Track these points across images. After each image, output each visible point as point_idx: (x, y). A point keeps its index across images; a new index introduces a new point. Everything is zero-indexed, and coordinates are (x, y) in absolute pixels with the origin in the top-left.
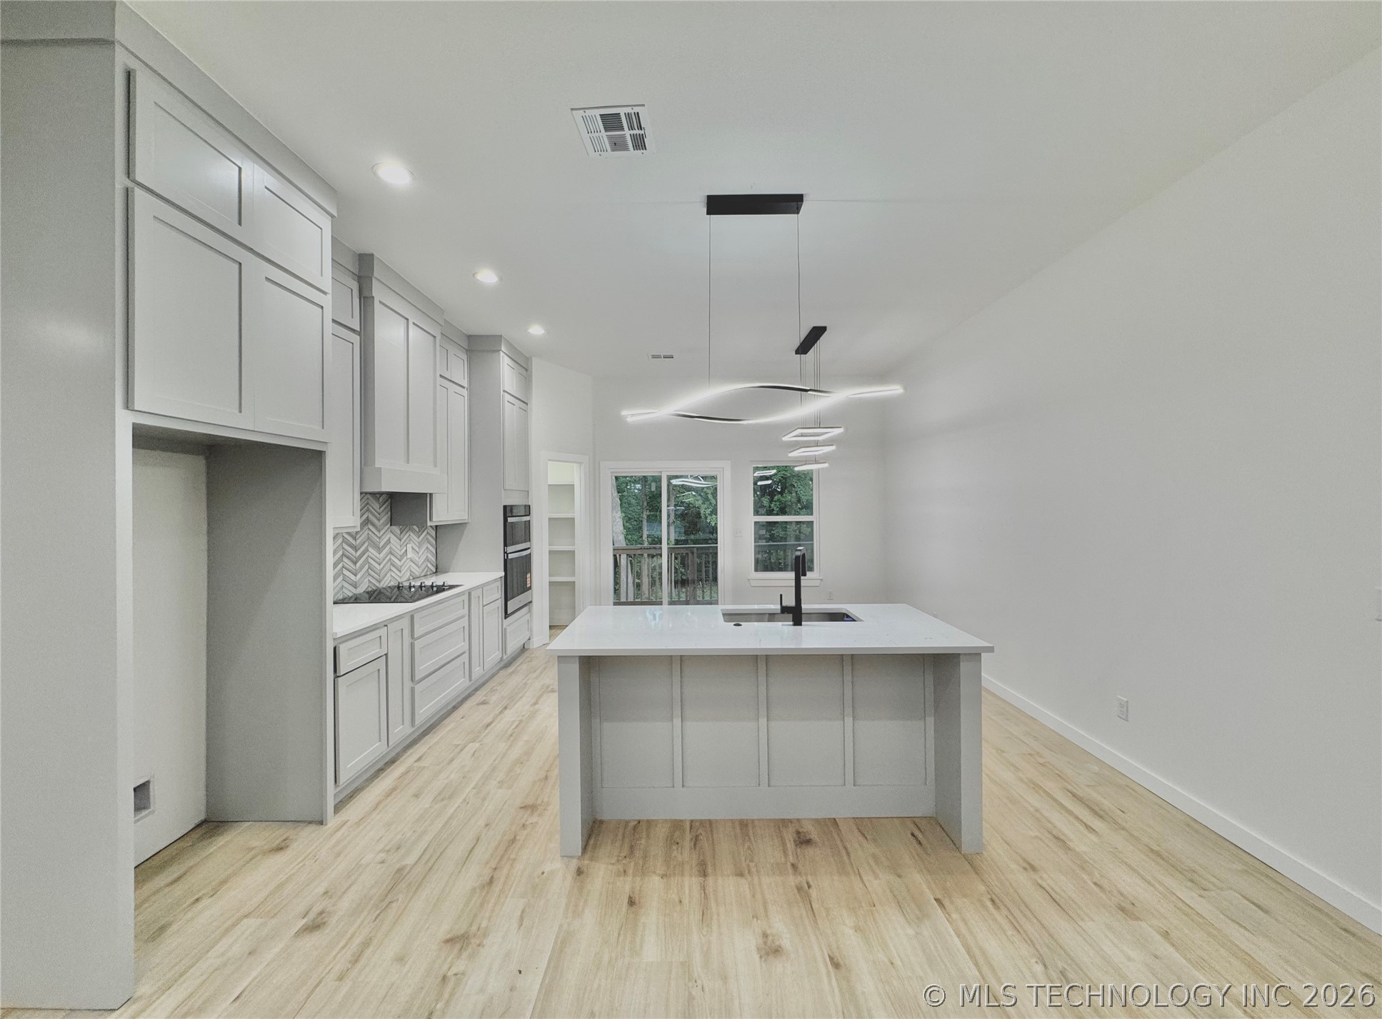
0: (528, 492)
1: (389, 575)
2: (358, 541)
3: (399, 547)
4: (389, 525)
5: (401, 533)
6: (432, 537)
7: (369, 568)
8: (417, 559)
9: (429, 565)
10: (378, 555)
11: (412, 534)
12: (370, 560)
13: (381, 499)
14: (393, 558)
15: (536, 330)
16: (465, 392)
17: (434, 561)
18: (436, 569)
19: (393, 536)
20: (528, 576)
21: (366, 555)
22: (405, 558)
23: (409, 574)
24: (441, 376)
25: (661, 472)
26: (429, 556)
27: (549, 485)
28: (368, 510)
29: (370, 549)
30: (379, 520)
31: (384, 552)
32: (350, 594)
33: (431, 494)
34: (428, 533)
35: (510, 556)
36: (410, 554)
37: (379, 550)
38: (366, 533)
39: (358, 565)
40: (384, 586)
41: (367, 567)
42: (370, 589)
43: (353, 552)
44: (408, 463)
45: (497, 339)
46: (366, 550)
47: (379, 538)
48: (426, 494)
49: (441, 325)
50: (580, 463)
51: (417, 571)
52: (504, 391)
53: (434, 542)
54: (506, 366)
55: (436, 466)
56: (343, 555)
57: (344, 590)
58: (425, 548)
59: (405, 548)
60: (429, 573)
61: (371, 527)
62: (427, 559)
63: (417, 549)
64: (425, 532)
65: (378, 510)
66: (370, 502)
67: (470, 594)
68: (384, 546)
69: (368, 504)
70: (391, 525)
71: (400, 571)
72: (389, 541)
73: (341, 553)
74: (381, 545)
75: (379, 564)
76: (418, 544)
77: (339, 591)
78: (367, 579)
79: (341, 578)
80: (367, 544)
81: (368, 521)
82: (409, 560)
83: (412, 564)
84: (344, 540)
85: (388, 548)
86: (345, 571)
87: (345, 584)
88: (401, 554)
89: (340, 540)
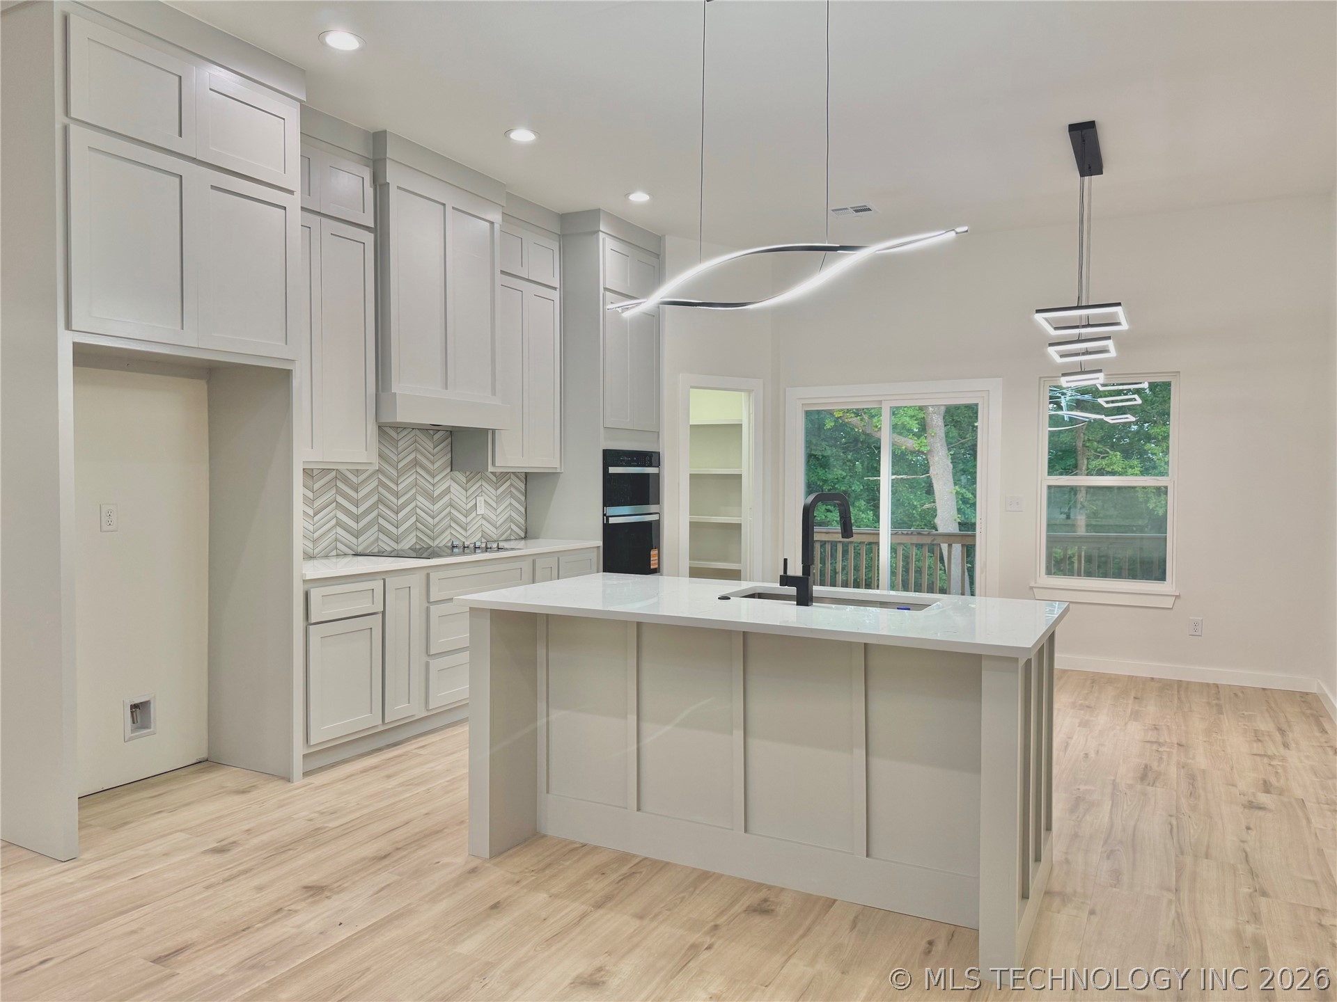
0: (658, 433)
1: (447, 532)
2: (400, 487)
3: (464, 500)
4: (449, 469)
5: (468, 482)
6: (521, 492)
7: (417, 520)
8: (494, 517)
9: (514, 527)
10: (431, 507)
11: (484, 484)
12: (418, 511)
13: (436, 437)
14: (453, 511)
15: (639, 197)
16: (556, 295)
17: (523, 522)
18: (526, 533)
19: (454, 484)
20: (654, 552)
21: (413, 505)
22: (474, 514)
23: (480, 535)
24: (502, 272)
25: (880, 402)
26: (514, 514)
27: (692, 426)
28: (416, 449)
29: (419, 498)
30: (433, 463)
31: (441, 503)
32: (389, 549)
33: (494, 431)
34: (511, 485)
35: (612, 520)
36: (481, 510)
37: (434, 500)
38: (414, 476)
39: (401, 515)
40: (441, 545)
41: (414, 519)
42: (418, 547)
43: (394, 500)
44: (447, 389)
45: (593, 215)
46: (413, 499)
47: (433, 485)
48: (487, 430)
49: (503, 206)
50: (749, 391)
51: (492, 532)
52: (606, 289)
53: (523, 498)
54: (608, 252)
55: (494, 393)
56: (380, 500)
57: (380, 543)
58: (507, 503)
59: (474, 502)
60: (512, 538)
61: (419, 470)
62: (510, 519)
63: (494, 505)
64: (508, 483)
65: (431, 450)
66: (418, 439)
67: (534, 561)
68: (441, 496)
69: (416, 441)
70: (451, 470)
71: (466, 530)
72: (448, 491)
73: (375, 498)
74: (436, 494)
75: (433, 518)
76: (495, 498)
77: (372, 543)
78: (414, 533)
79: (376, 528)
80: (414, 491)
81: (416, 463)
82: (481, 516)
83: (485, 522)
84: (381, 483)
85: (446, 498)
86: (381, 521)
87: (382, 536)
88: (468, 508)
89: (376, 483)
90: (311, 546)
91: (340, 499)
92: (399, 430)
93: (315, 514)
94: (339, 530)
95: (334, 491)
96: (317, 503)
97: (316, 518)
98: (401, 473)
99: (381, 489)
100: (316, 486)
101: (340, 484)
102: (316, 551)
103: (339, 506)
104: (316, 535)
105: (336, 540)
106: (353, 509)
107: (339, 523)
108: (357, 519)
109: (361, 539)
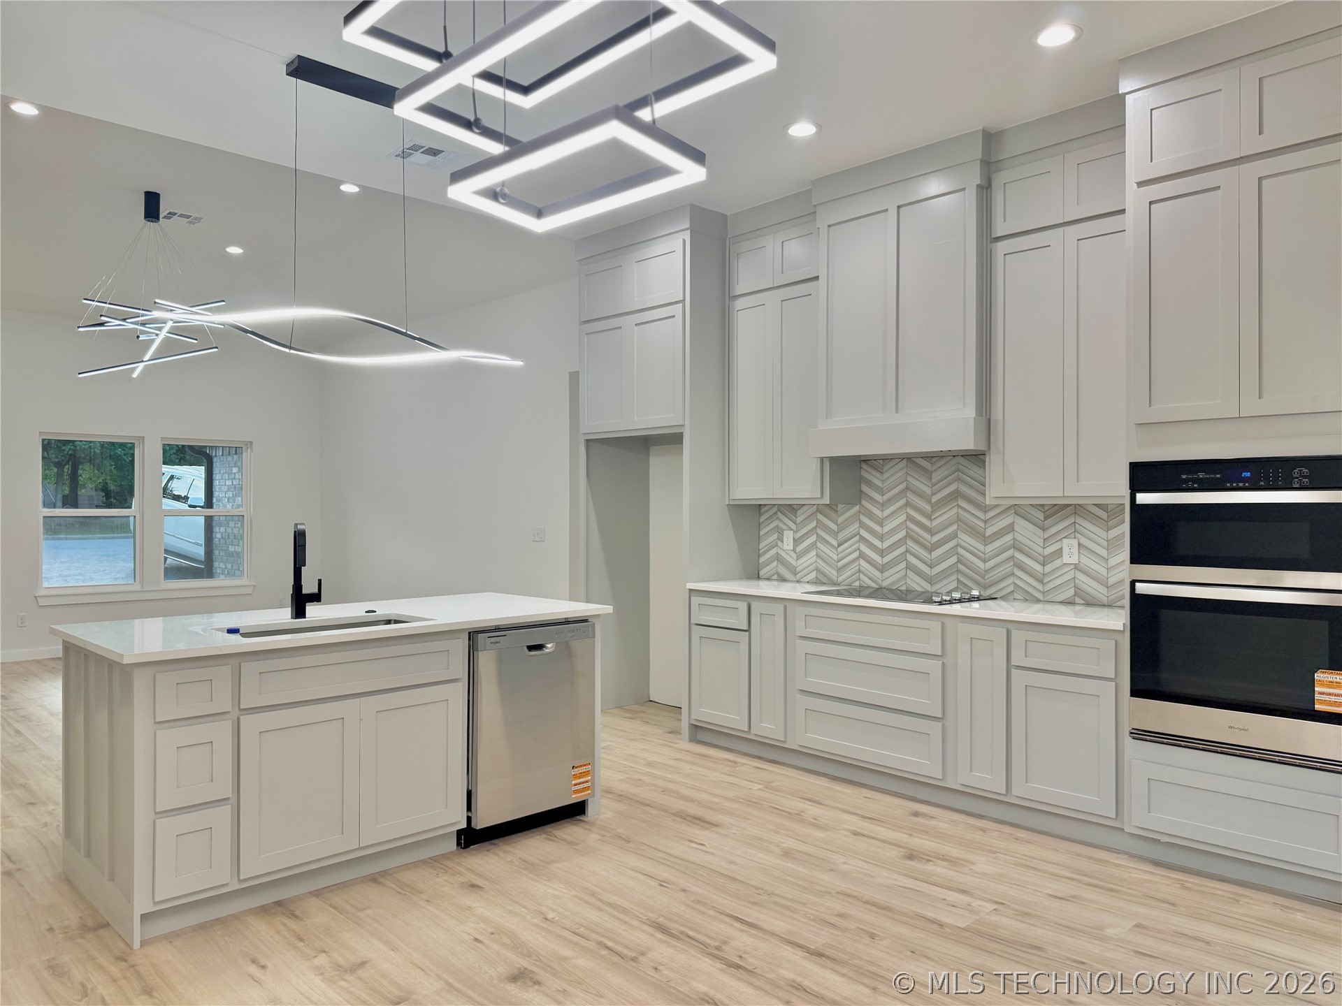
1: (1010, 581)
2: (935, 523)
3: (1041, 542)
5: (1046, 518)
7: (959, 561)
8: (1104, 572)
10: (981, 547)
11: (1079, 520)
12: (960, 551)
19: (1021, 521)
21: (955, 543)
22: (1059, 562)
23: (1072, 592)
28: (959, 479)
29: (962, 535)
30: (984, 494)
31: (997, 544)
32: (920, 589)
35: (1141, 588)
36: (1073, 557)
37: (986, 540)
38: (954, 511)
39: (933, 554)
41: (954, 560)
43: (928, 536)
46: (954, 536)
47: (985, 522)
56: (908, 536)
57: (908, 581)
59: (1059, 546)
61: (963, 503)
63: (1104, 553)
65: (981, 479)
66: (961, 467)
68: (998, 535)
69: (956, 470)
71: (1045, 583)
72: (1010, 528)
73: (902, 534)
74: (989, 532)
75: (985, 561)
76: (1105, 544)
77: (899, 580)
78: (954, 577)
79: (903, 565)
80: (954, 527)
81: (957, 495)
82: (1073, 566)
83: (1079, 575)
84: (909, 518)
85: (1008, 538)
86: (911, 558)
87: (910, 574)
88: (1046, 554)
89: (903, 518)
90: (836, 574)
91: (863, 533)
92: (934, 460)
93: (839, 545)
94: (862, 562)
95: (857, 525)
96: (841, 536)
97: (840, 549)
98: (936, 506)
99: (909, 524)
100: (840, 520)
101: (863, 518)
102: (841, 579)
103: (862, 539)
104: (841, 564)
105: (859, 571)
106: (877, 543)
107: (862, 556)
108: (882, 553)
109: (886, 574)
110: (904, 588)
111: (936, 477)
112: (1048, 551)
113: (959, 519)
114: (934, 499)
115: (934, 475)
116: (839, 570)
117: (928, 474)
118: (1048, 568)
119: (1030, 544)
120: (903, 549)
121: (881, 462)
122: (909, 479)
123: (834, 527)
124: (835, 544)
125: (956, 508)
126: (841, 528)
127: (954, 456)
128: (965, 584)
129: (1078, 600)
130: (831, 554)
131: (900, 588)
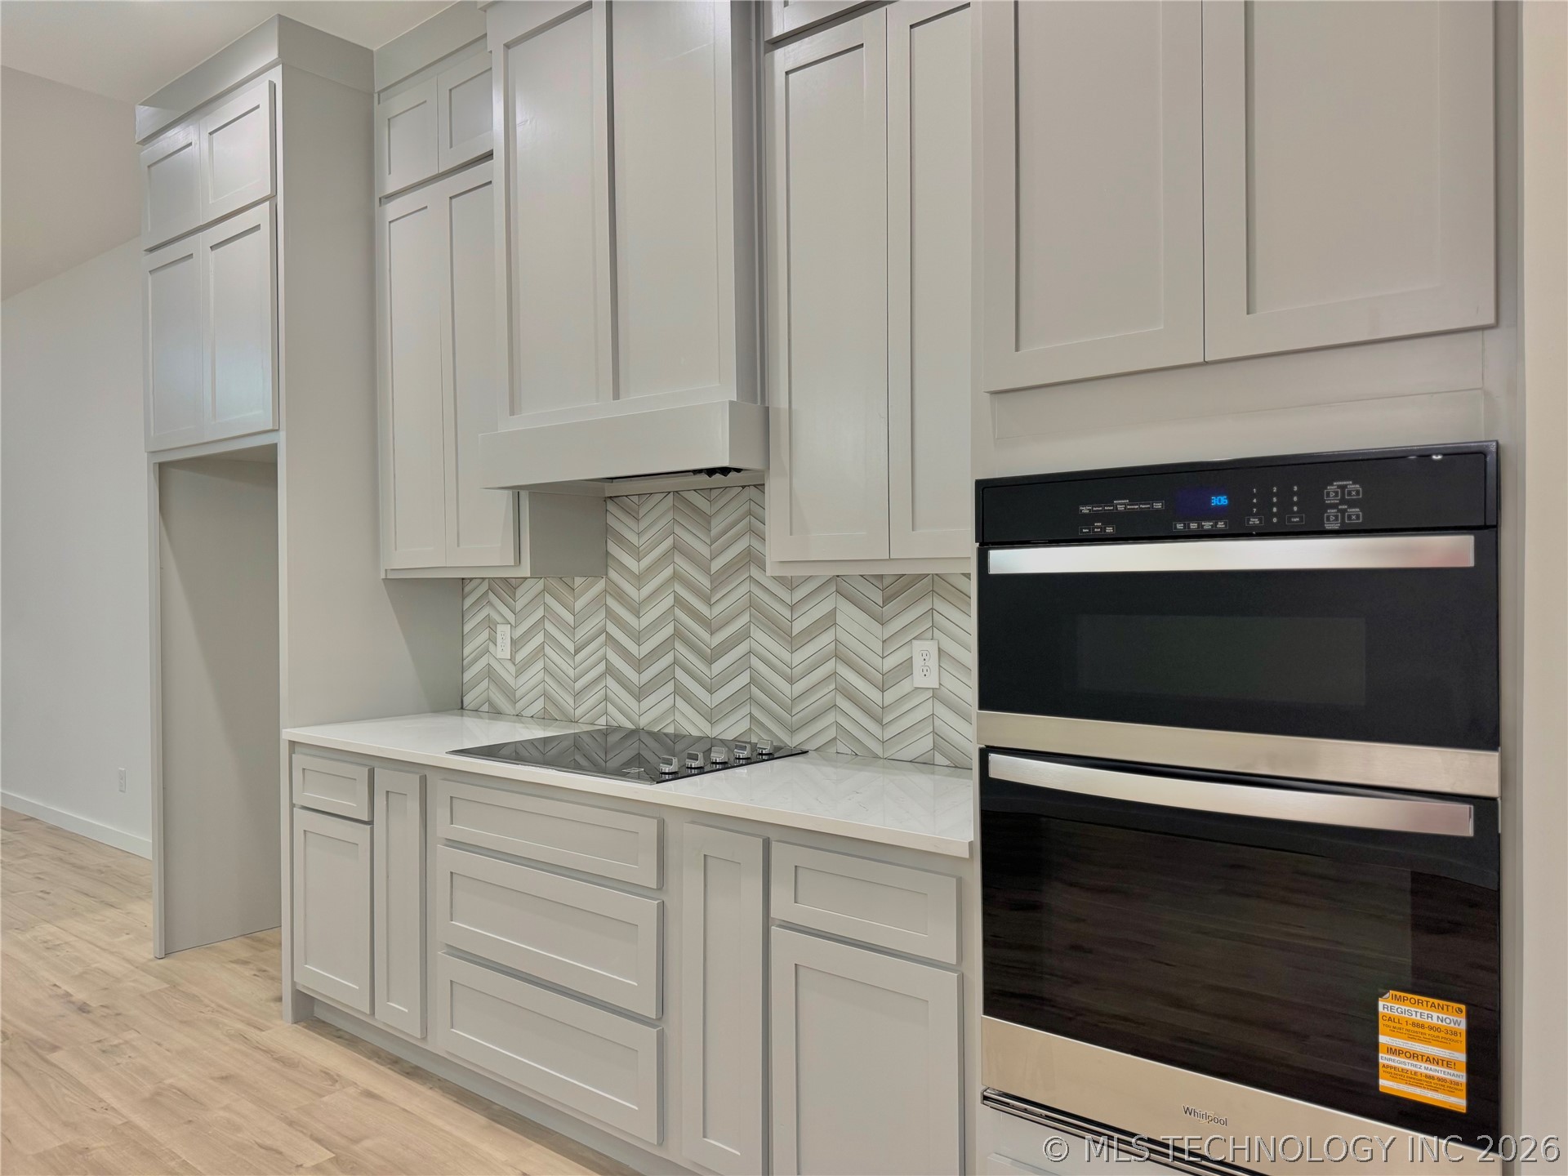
1: (830, 718)
2: (717, 610)
3: (878, 647)
5: (886, 601)
7: (752, 681)
10: (786, 656)
11: (940, 606)
12: (755, 662)
21: (746, 648)
23: (928, 743)
29: (758, 634)
31: (811, 649)
32: (695, 733)
37: (793, 642)
38: (743, 589)
41: (744, 678)
43: (705, 635)
46: (744, 635)
47: (792, 608)
56: (677, 634)
57: (678, 717)
68: (811, 633)
72: (829, 620)
73: (668, 630)
74: (798, 627)
75: (791, 681)
78: (745, 710)
79: (670, 687)
80: (745, 618)
81: (747, 558)
82: (929, 694)
83: (942, 711)
84: (679, 601)
85: (826, 639)
86: (680, 674)
87: (680, 703)
88: (886, 669)
89: (670, 601)
90: (571, 702)
91: (612, 629)
92: (715, 493)
93: (577, 651)
94: (610, 682)
95: (603, 614)
96: (580, 634)
97: (578, 658)
98: (719, 579)
99: (677, 611)
100: (579, 605)
101: (611, 602)
102: (579, 712)
103: (610, 640)
104: (579, 685)
105: (606, 698)
106: (632, 647)
107: (610, 670)
108: (639, 665)
109: (647, 702)
110: (670, 730)
111: (717, 525)
112: (890, 662)
113: (752, 605)
114: (716, 565)
115: (714, 522)
116: (577, 695)
117: (705, 520)
118: (891, 696)
119: (861, 649)
120: (668, 659)
121: (635, 499)
122: (678, 530)
123: (569, 618)
124: (571, 647)
125: (748, 580)
126: (580, 619)
127: (743, 487)
128: (762, 725)
129: (940, 759)
130: (565, 666)
131: (666, 731)
